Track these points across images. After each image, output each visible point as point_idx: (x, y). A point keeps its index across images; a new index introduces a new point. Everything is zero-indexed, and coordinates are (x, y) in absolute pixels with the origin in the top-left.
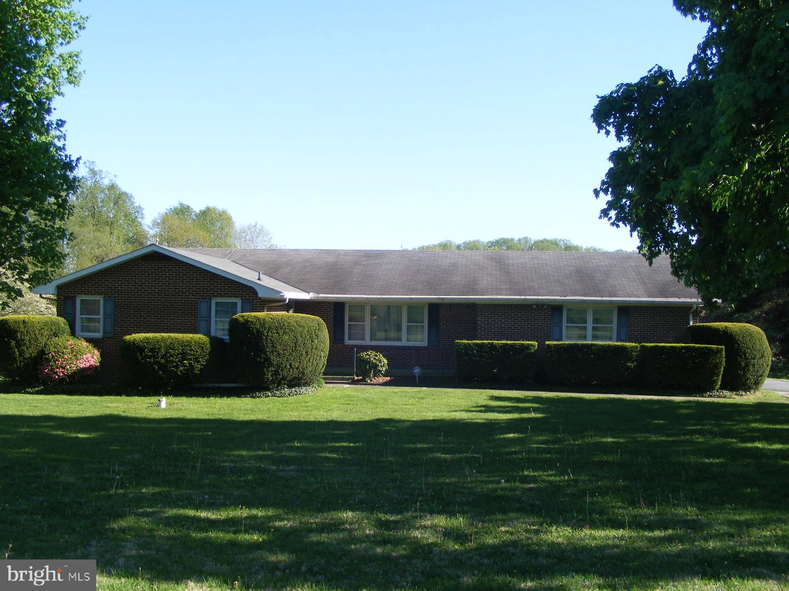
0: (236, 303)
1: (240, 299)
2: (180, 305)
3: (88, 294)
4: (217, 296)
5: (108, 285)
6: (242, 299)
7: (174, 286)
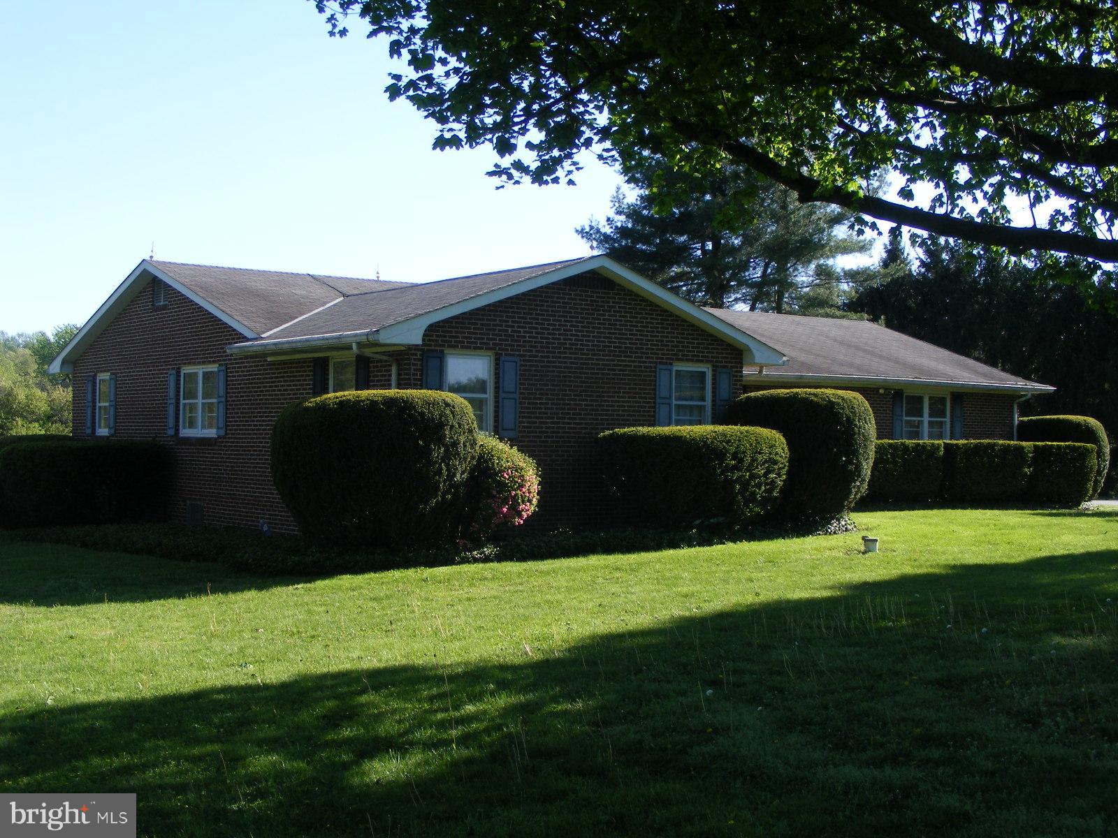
0: (703, 374)
1: (709, 366)
2: (628, 375)
3: (470, 347)
4: (681, 360)
5: (507, 331)
6: (713, 366)
7: (618, 338)
